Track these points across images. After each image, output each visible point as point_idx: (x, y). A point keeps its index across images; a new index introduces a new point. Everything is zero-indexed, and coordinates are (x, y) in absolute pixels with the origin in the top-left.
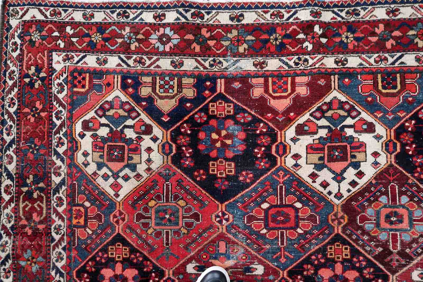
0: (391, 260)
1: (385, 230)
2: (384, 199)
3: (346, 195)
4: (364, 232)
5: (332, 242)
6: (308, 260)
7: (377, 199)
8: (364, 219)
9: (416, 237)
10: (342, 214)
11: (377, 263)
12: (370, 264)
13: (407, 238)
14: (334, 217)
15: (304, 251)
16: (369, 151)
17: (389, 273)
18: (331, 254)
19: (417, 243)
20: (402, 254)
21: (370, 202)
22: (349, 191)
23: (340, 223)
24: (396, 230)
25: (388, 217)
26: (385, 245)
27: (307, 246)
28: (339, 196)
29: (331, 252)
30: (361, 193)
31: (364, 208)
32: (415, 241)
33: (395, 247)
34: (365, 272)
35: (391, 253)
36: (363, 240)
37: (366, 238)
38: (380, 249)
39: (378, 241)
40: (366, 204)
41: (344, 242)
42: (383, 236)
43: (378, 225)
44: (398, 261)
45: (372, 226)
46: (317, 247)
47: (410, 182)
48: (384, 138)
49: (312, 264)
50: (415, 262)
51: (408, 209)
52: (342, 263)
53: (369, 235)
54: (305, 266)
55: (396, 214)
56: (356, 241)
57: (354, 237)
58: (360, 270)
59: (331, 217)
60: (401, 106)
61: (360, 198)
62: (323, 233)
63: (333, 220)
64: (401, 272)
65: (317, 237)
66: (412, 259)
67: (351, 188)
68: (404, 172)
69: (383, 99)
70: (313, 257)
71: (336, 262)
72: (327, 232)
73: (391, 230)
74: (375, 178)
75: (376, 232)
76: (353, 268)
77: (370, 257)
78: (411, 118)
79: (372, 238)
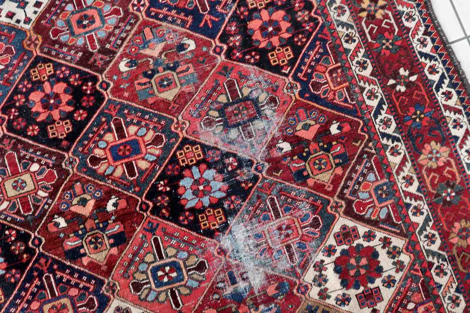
0: (95, 61)
1: (79, 35)
2: (70, 8)
3: (34, 17)
4: (62, 45)
5: (34, 65)
6: (16, 91)
7: (63, 9)
8: (56, 32)
9: (111, 30)
10: (35, 36)
11: (81, 68)
12: (74, 71)
13: (102, 34)
14: (29, 42)
15: (11, 84)
17: (96, 74)
18: (36, 77)
19: (114, 35)
20: (103, 51)
21: (57, 15)
22: (35, 12)
23: (36, 45)
24: (90, 31)
25: (79, 22)
26: (84, 49)
27: (12, 78)
28: (27, 21)
29: (35, 75)
30: (48, 10)
31: (53, 23)
32: (111, 34)
33: (93, 47)
34: (71, 80)
35: (92, 54)
36: (63, 53)
37: (65, 50)
38: (80, 54)
39: (77, 48)
40: (54, 18)
41: (46, 61)
42: (80, 42)
43: (72, 33)
44: (101, 59)
45: (68, 36)
46: (21, 75)
49: (21, 93)
50: (118, 54)
51: (96, 8)
52: (48, 80)
53: (66, 45)
54: (15, 98)
55: (86, 17)
56: (57, 56)
57: (54, 53)
58: (65, 80)
59: (26, 42)
61: (48, 15)
62: (22, 60)
63: (29, 45)
64: (108, 69)
65: (17, 66)
66: (115, 53)
67: (36, 9)
70: (20, 86)
71: (43, 82)
72: (25, 58)
73: (87, 33)
75: (73, 40)
76: (58, 80)
77: (73, 65)
79: (70, 48)
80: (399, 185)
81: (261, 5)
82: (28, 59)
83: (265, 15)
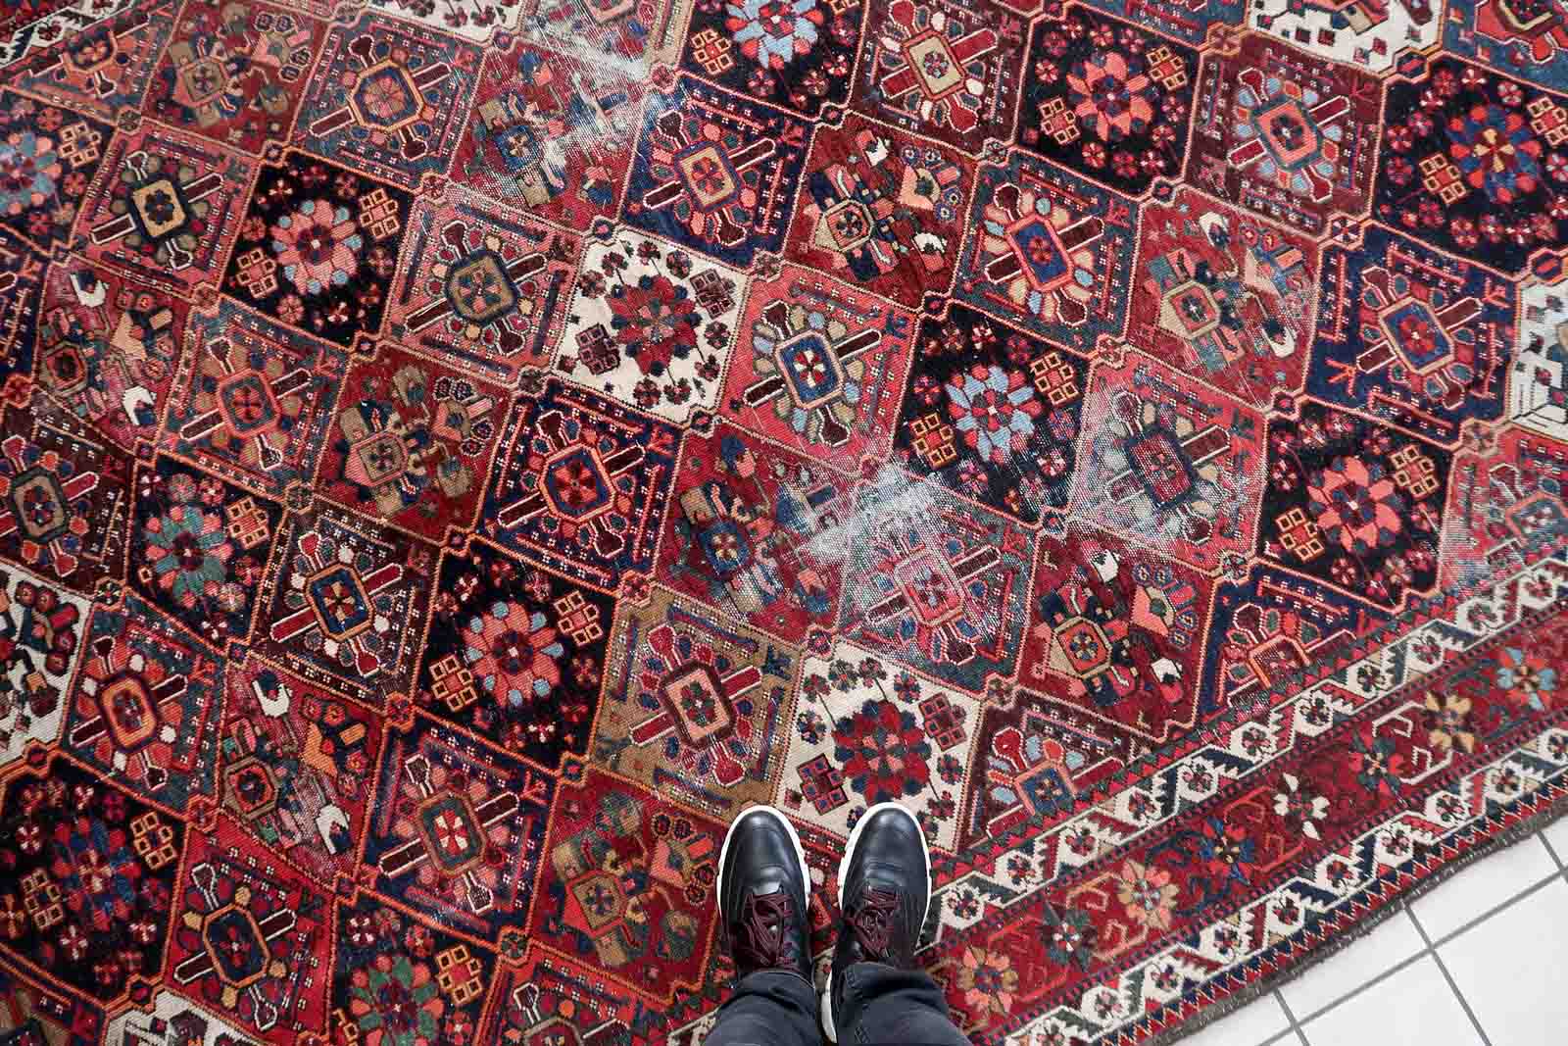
0: (1210, 166)
1: (1256, 125)
2: (1310, 97)
3: (1274, 32)
4: (1229, 96)
5: (1177, 49)
6: (1117, 27)
7: (1303, 84)
8: (1253, 80)
9: (1280, 185)
10: (1237, 42)
11: (1189, 143)
12: (1181, 130)
13: (1267, 170)
14: (1221, 32)
15: (1130, 15)
16: (1378, 31)
17: (1183, 172)
18: (1154, 59)
19: (1270, 193)
20: (1233, 179)
21: (1291, 75)
22: (1285, 33)
23: (1218, 46)
24: (1269, 146)
25: (1285, 121)
26: (1229, 140)
27: (1143, 14)
28: (1265, 22)
29: (1158, 56)
30: (1295, 56)
31: (1273, 70)
32: (1272, 187)
33: (1237, 158)
34: (1162, 129)
35: (1222, 157)
36: (1214, 100)
37: (1221, 103)
38: (1217, 135)
39: (1229, 125)
40: (1283, 71)
41: (1191, 70)
42: (1242, 130)
43: (1257, 111)
44: (1216, 177)
45: (1250, 103)
46: (1150, 29)
47: (1372, 128)
48: (1419, 46)
49: (1117, 36)
50: (1233, 207)
51: (1319, 149)
52: (1152, 83)
53: (1230, 103)
54: (1105, 28)
55: (1298, 132)
56: (1205, 89)
57: (1210, 82)
58: (1159, 117)
59: (1221, 27)
60: (1498, 48)
61: (1285, 58)
62: (1182, 27)
63: (1215, 33)
64: (1199, 192)
65: (1167, 20)
66: (1235, 201)
67: (1293, 34)
68: (1382, 109)
69: (1488, 10)
70: (1129, 33)
71: (1146, 74)
72: (1189, 32)
73: (1263, 138)
74: (1337, 67)
75: (1243, 114)
76: (1156, 105)
77: (1191, 125)
78: (1485, 74)
79: (1226, 113)
80: (1068, 824)
81: (1402, 479)
82: (1187, 38)
83: (1382, 490)
